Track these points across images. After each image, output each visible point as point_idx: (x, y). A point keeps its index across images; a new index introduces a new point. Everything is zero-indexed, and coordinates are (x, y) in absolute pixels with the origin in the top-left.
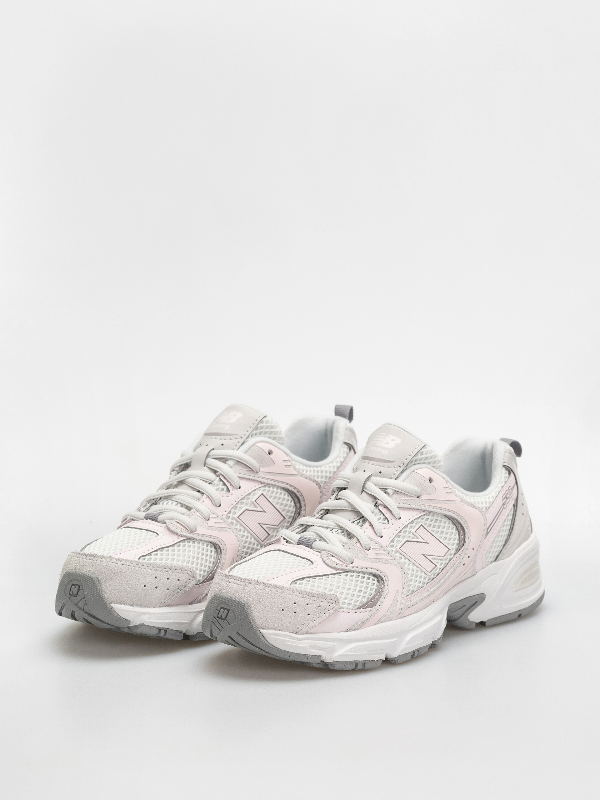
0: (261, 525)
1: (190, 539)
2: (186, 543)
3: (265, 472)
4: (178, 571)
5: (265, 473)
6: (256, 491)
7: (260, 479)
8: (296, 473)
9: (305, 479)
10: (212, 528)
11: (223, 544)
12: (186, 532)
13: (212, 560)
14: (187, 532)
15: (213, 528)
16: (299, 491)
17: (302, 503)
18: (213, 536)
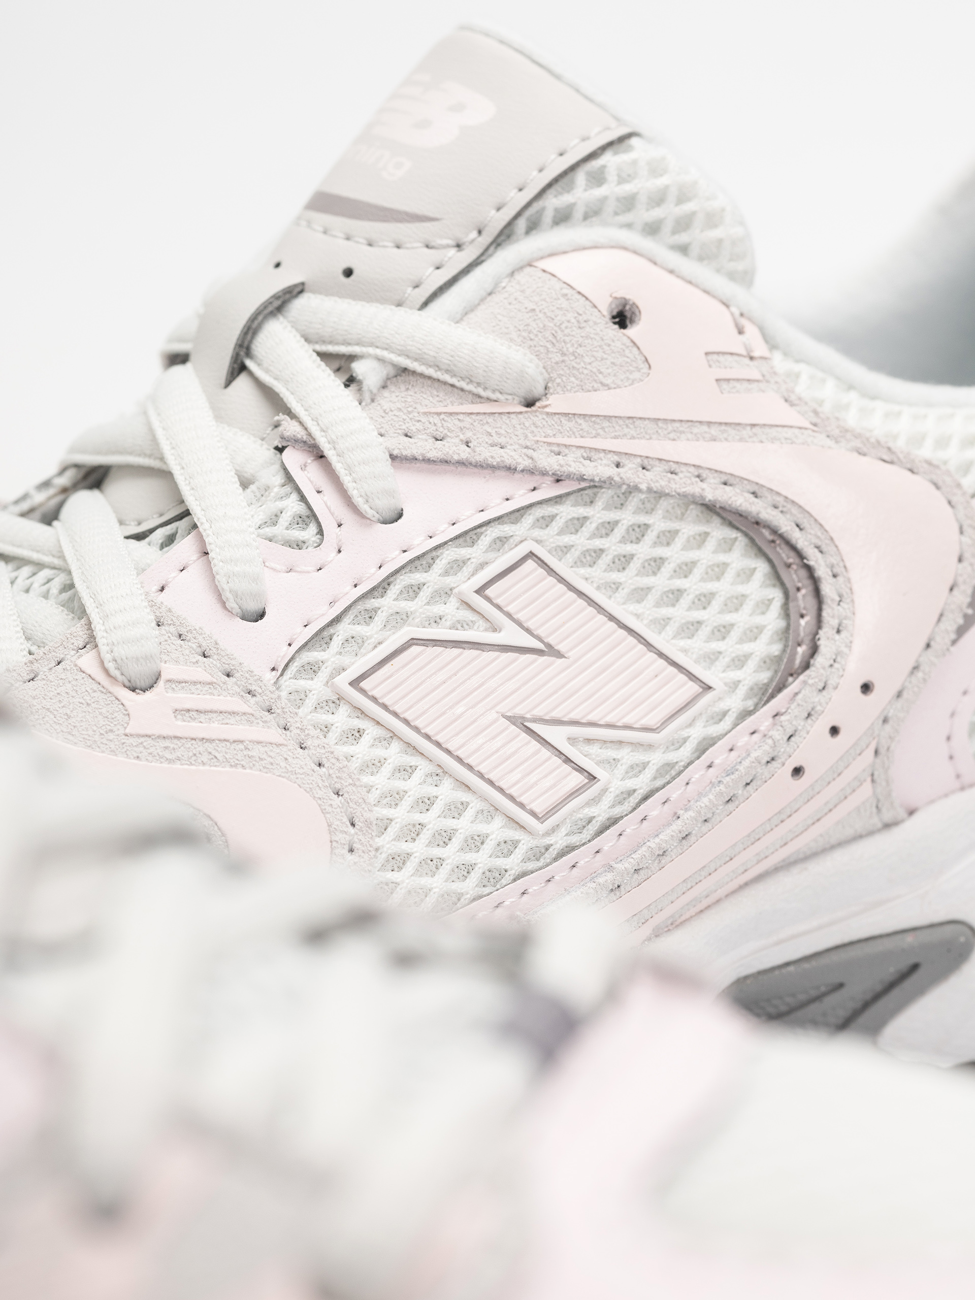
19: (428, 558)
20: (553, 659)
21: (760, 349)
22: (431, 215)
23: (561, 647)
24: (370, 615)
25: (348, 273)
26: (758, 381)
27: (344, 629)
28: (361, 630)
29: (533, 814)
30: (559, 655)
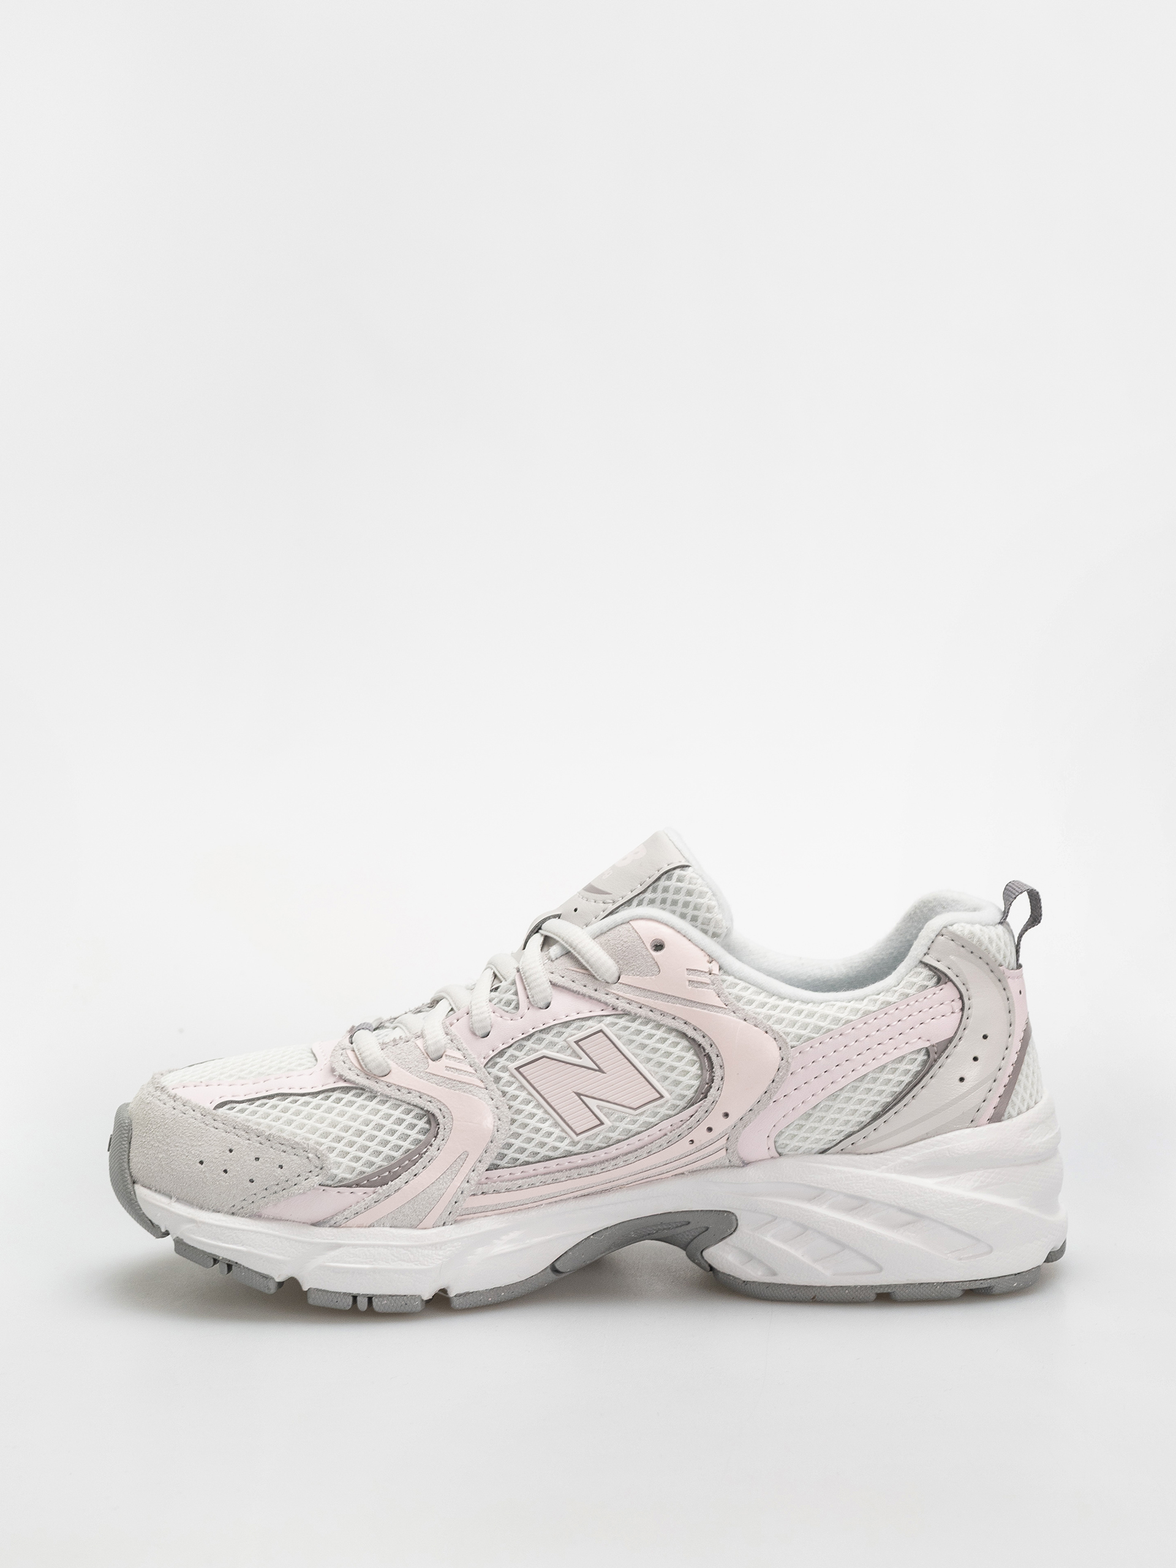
0: (582, 1097)
1: (364, 1090)
2: (348, 1097)
3: (629, 986)
4: (283, 1148)
5: (627, 988)
6: (590, 1023)
7: (611, 1000)
8: (718, 1002)
9: (742, 1021)
10: (434, 1077)
11: (446, 1116)
12: (359, 1073)
13: (406, 1145)
14: (362, 1075)
15: (436, 1077)
16: (714, 1043)
17: (718, 1072)
18: (428, 1096)
19: (567, 1024)
20: (600, 1073)
21: (716, 970)
22: (609, 892)
23: (604, 1070)
24: (541, 1040)
25: (576, 910)
26: (708, 984)
27: (510, 1051)
28: (517, 1053)
29: (575, 1132)
30: (603, 1072)
